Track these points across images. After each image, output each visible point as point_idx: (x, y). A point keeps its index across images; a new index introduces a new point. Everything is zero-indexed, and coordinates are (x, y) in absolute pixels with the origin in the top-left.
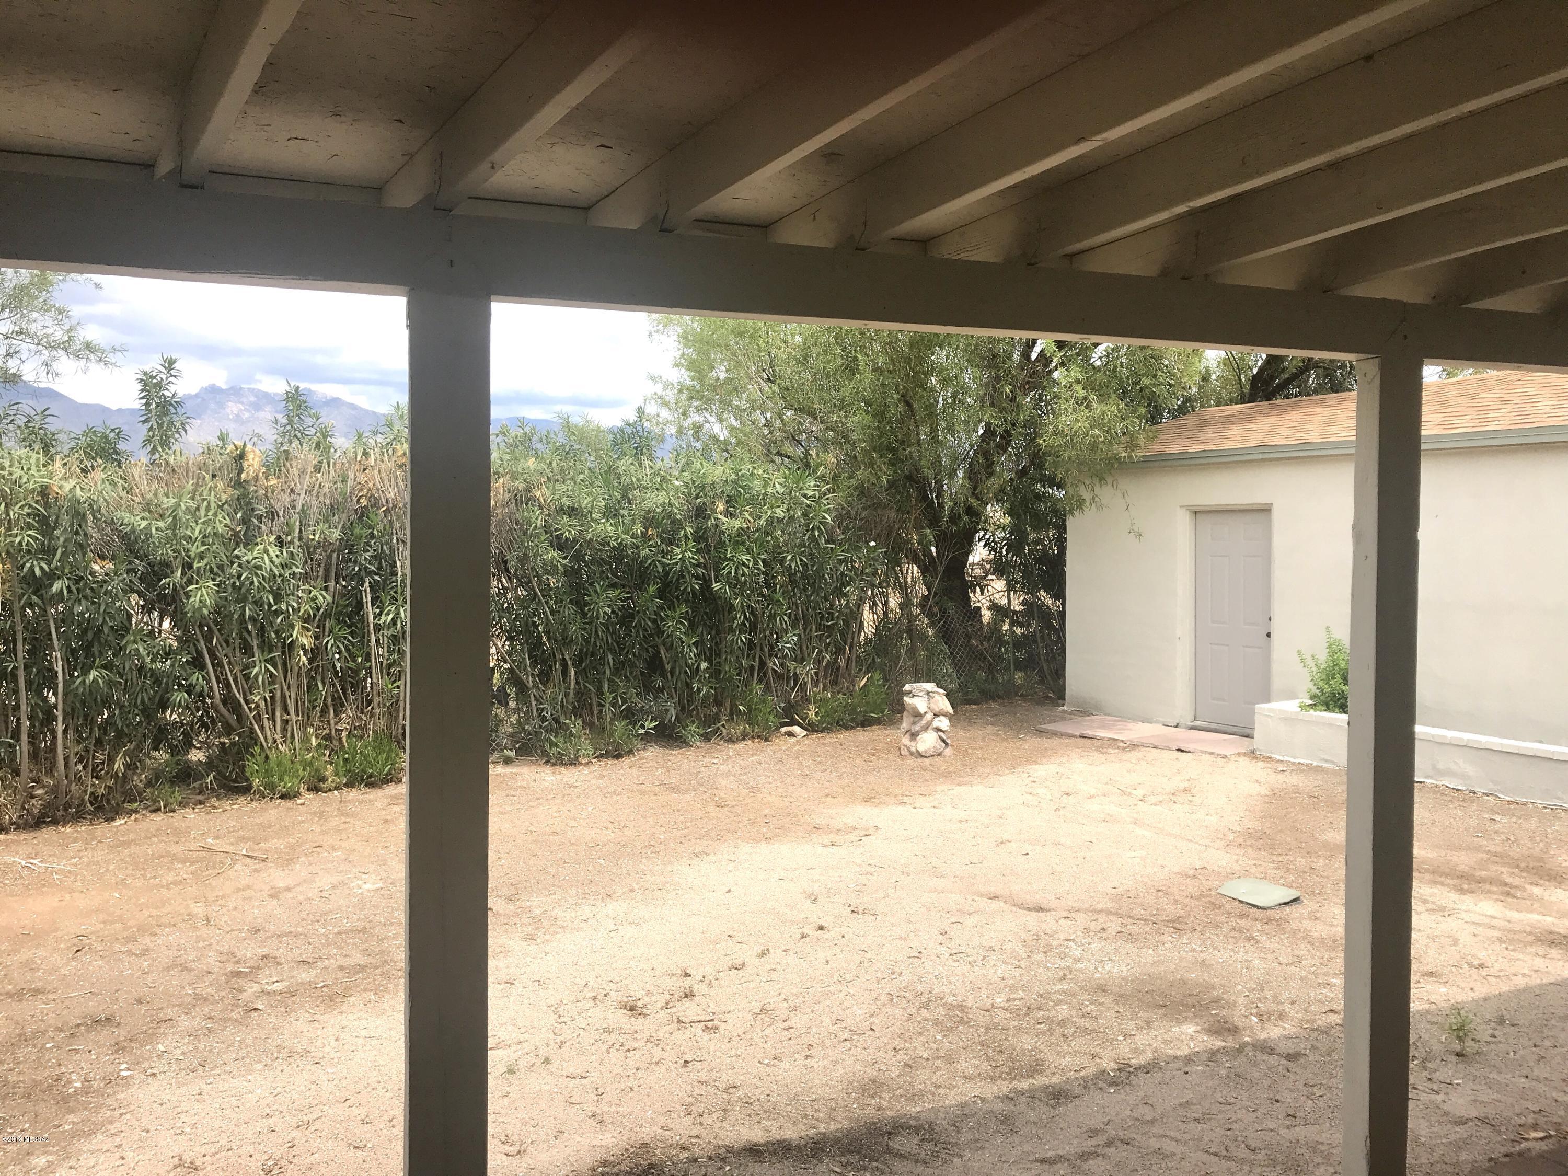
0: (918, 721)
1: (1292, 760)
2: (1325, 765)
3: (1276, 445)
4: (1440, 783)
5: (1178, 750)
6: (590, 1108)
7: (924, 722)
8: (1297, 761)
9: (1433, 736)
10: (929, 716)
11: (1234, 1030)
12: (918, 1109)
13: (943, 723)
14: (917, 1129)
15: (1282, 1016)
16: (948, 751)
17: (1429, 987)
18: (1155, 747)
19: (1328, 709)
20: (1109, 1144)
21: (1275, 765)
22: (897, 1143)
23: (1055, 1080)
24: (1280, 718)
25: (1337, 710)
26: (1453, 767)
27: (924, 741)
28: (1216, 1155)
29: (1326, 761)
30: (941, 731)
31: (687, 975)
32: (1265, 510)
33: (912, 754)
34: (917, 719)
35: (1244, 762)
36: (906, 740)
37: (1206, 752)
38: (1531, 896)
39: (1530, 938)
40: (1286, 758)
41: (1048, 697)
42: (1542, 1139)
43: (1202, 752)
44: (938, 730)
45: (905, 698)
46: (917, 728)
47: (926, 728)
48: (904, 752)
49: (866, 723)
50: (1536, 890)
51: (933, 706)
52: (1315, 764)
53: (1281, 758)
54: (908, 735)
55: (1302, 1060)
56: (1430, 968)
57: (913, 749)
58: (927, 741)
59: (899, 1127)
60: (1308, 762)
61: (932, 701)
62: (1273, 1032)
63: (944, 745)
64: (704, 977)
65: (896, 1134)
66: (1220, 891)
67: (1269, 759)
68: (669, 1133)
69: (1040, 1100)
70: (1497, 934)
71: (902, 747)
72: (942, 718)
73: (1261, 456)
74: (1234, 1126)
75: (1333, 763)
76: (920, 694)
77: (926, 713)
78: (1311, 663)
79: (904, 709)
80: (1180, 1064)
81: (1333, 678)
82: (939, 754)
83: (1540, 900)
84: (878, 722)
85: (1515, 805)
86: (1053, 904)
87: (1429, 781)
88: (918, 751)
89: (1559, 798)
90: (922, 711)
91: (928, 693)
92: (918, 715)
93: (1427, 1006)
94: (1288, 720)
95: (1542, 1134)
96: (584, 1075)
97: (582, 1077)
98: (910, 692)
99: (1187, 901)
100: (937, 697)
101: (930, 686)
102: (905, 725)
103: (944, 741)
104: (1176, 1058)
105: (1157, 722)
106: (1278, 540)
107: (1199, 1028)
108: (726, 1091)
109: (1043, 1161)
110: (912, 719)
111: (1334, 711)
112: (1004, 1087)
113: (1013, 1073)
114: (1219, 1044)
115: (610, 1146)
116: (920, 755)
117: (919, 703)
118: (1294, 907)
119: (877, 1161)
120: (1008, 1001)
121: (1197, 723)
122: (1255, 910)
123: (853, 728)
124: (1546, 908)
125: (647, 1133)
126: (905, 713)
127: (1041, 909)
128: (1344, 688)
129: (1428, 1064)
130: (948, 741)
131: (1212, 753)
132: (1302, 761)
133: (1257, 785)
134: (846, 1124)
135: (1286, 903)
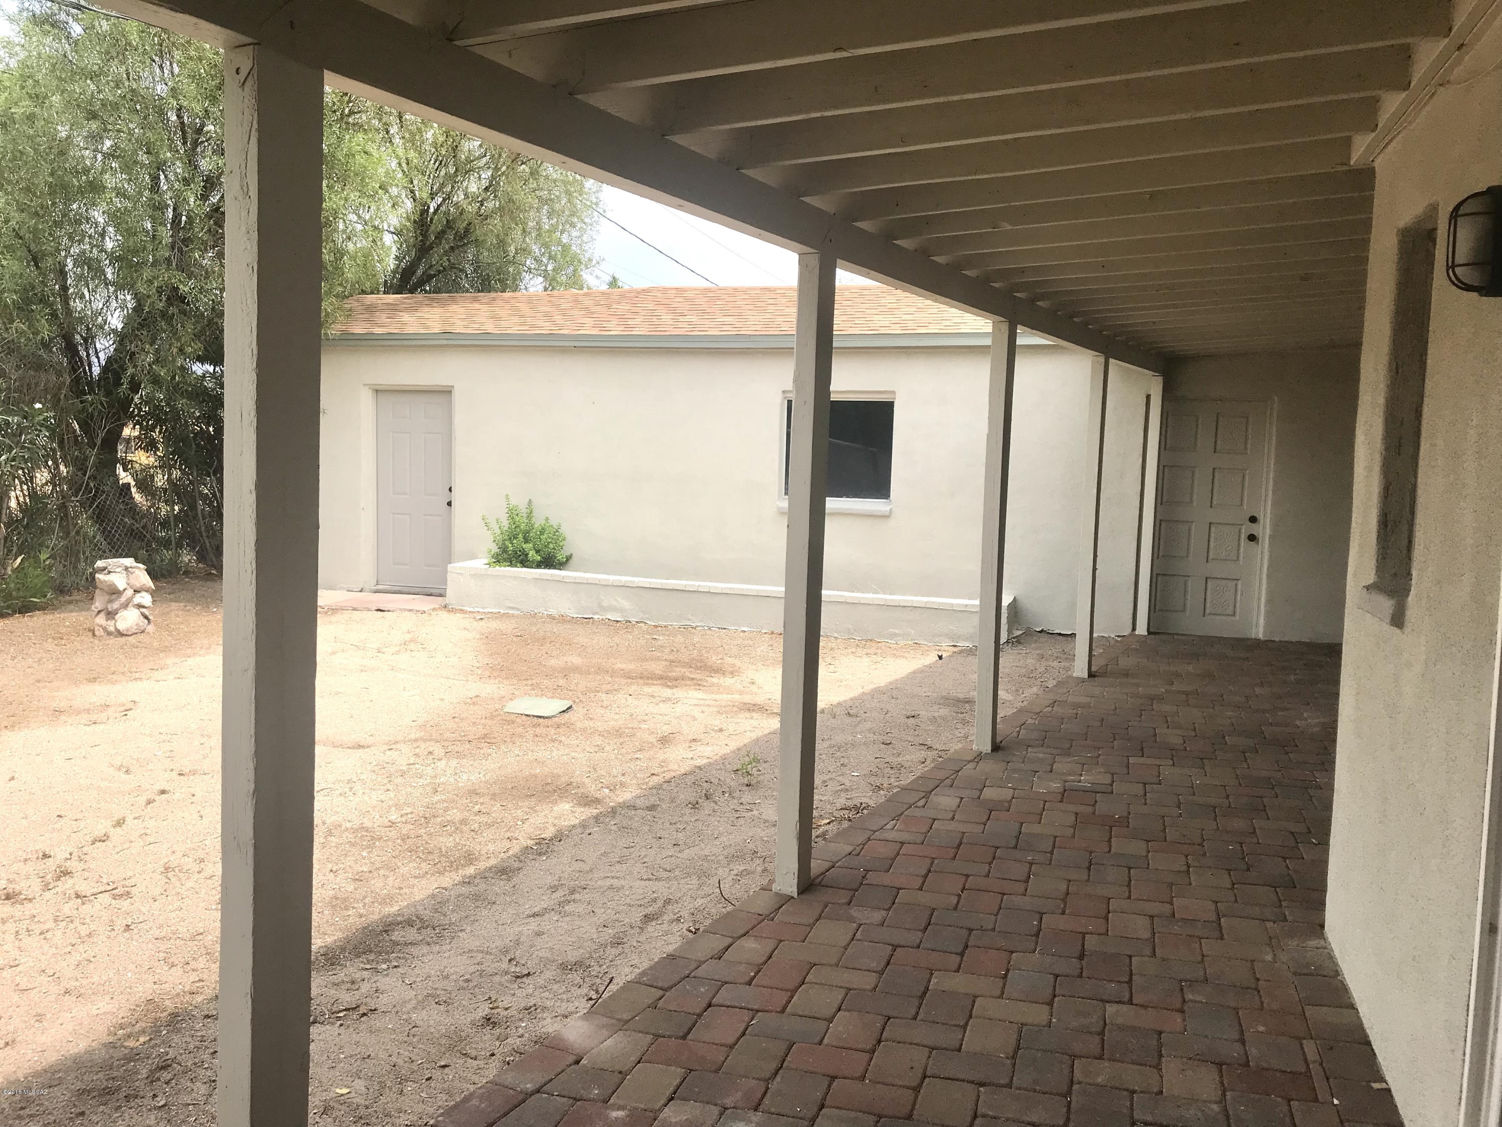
0: (116, 599)
1: (481, 610)
2: (511, 612)
3: (459, 333)
4: (604, 617)
5: (378, 610)
6: (55, 989)
7: (123, 599)
8: (486, 611)
9: (599, 580)
10: (130, 592)
11: (597, 801)
12: (396, 908)
13: (146, 599)
14: (410, 923)
15: (623, 785)
16: (150, 628)
17: (699, 749)
18: (355, 609)
19: (511, 565)
20: (572, 892)
21: (472, 615)
22: (396, 935)
23: (493, 862)
24: (470, 575)
25: (518, 565)
26: (614, 603)
27: (125, 619)
28: (649, 880)
29: (512, 608)
30: (144, 607)
31: (46, 856)
32: (447, 392)
33: (109, 634)
34: (114, 597)
35: (444, 614)
36: (101, 620)
37: (405, 610)
38: (713, 685)
39: (735, 709)
40: (476, 609)
41: (211, 574)
42: (829, 823)
43: (401, 610)
44: (140, 606)
45: (97, 575)
46: (115, 605)
47: (125, 606)
48: (99, 632)
49: (25, 609)
50: (715, 680)
51: (132, 581)
52: (502, 612)
53: (472, 610)
54: (102, 615)
55: (659, 809)
56: (690, 737)
57: (112, 629)
58: (128, 619)
59: (388, 926)
60: (496, 611)
61: (131, 576)
62: (625, 796)
63: (146, 621)
64: (71, 854)
65: (393, 930)
66: (505, 710)
67: (462, 611)
68: (167, 985)
69: (492, 878)
70: (716, 709)
71: (96, 628)
72: (144, 594)
73: (445, 342)
74: (645, 860)
75: (518, 609)
76: (117, 570)
77: (125, 590)
78: (496, 527)
79: (96, 588)
80: (579, 830)
81: (515, 538)
82: (143, 632)
83: (719, 686)
84: (42, 608)
85: (660, 629)
86: (370, 740)
87: (596, 617)
88: (116, 629)
89: (689, 620)
90: (121, 588)
91: (126, 569)
92: (115, 592)
93: (707, 761)
94: (477, 576)
95: (828, 821)
96: (12, 964)
97: (11, 967)
98: (105, 569)
99: (483, 721)
100: (137, 571)
101: (129, 562)
102: (98, 604)
103: (146, 617)
104: (574, 826)
105: (341, 589)
106: (459, 419)
107: (571, 805)
108: (193, 939)
109: (535, 915)
110: (107, 597)
111: (516, 566)
112: (457, 877)
113: (454, 865)
114: (595, 812)
115: (115, 1010)
116: (121, 634)
117: (119, 580)
118: (570, 713)
119: (393, 952)
120: (402, 816)
121: (380, 587)
122: (542, 720)
123: (12, 615)
124: (729, 690)
125: (144, 990)
126: (97, 591)
127: (360, 747)
128: (524, 546)
129: (734, 795)
130: (151, 617)
131: (411, 610)
132: (490, 610)
133: (466, 632)
134: (340, 935)
135: (564, 711)
